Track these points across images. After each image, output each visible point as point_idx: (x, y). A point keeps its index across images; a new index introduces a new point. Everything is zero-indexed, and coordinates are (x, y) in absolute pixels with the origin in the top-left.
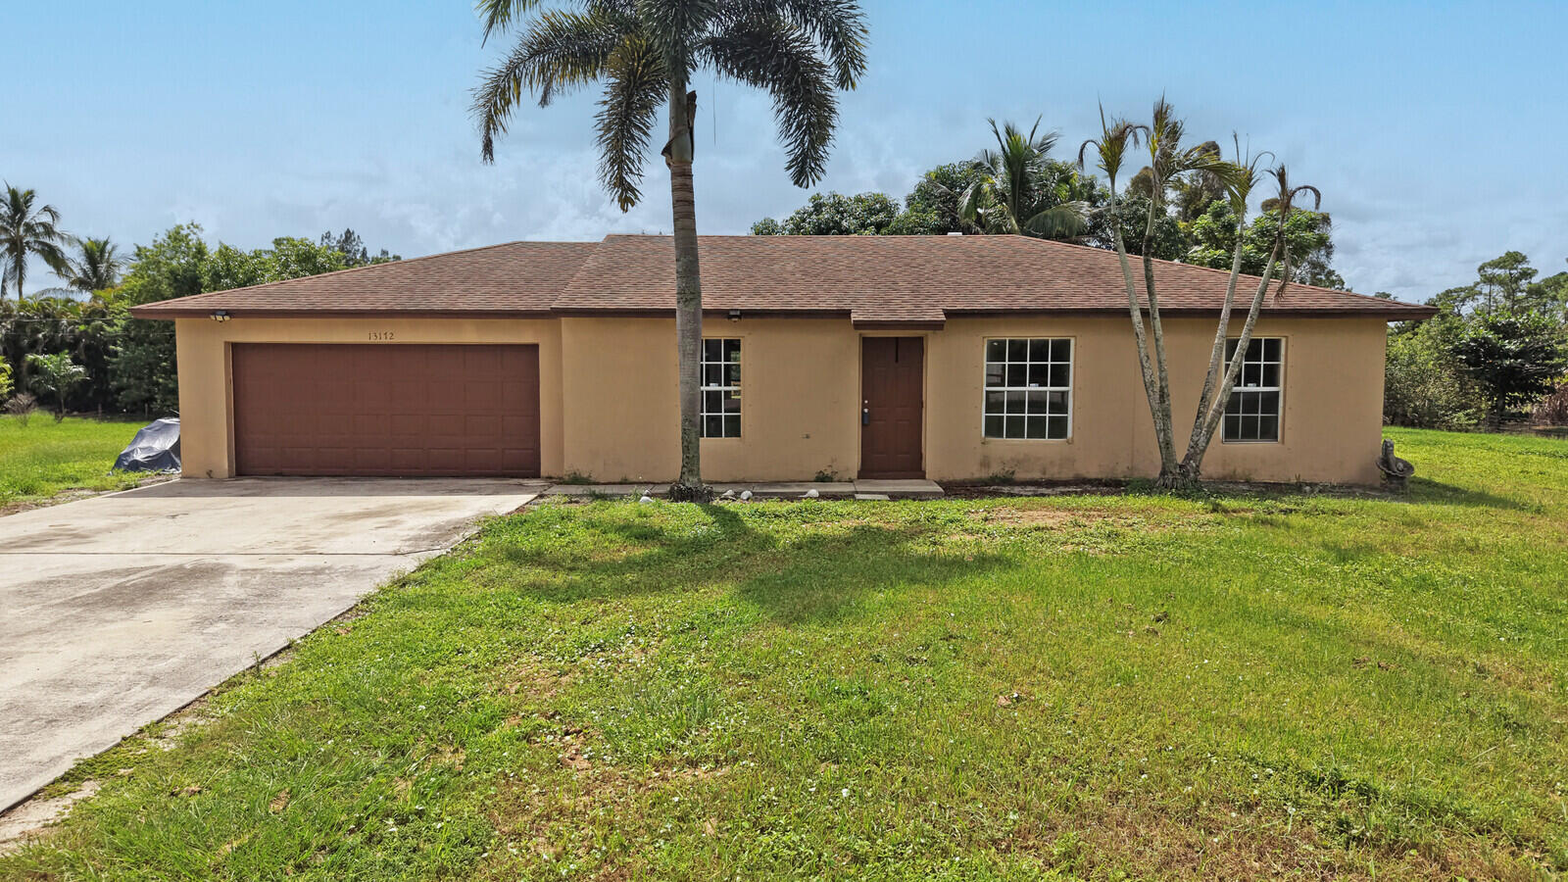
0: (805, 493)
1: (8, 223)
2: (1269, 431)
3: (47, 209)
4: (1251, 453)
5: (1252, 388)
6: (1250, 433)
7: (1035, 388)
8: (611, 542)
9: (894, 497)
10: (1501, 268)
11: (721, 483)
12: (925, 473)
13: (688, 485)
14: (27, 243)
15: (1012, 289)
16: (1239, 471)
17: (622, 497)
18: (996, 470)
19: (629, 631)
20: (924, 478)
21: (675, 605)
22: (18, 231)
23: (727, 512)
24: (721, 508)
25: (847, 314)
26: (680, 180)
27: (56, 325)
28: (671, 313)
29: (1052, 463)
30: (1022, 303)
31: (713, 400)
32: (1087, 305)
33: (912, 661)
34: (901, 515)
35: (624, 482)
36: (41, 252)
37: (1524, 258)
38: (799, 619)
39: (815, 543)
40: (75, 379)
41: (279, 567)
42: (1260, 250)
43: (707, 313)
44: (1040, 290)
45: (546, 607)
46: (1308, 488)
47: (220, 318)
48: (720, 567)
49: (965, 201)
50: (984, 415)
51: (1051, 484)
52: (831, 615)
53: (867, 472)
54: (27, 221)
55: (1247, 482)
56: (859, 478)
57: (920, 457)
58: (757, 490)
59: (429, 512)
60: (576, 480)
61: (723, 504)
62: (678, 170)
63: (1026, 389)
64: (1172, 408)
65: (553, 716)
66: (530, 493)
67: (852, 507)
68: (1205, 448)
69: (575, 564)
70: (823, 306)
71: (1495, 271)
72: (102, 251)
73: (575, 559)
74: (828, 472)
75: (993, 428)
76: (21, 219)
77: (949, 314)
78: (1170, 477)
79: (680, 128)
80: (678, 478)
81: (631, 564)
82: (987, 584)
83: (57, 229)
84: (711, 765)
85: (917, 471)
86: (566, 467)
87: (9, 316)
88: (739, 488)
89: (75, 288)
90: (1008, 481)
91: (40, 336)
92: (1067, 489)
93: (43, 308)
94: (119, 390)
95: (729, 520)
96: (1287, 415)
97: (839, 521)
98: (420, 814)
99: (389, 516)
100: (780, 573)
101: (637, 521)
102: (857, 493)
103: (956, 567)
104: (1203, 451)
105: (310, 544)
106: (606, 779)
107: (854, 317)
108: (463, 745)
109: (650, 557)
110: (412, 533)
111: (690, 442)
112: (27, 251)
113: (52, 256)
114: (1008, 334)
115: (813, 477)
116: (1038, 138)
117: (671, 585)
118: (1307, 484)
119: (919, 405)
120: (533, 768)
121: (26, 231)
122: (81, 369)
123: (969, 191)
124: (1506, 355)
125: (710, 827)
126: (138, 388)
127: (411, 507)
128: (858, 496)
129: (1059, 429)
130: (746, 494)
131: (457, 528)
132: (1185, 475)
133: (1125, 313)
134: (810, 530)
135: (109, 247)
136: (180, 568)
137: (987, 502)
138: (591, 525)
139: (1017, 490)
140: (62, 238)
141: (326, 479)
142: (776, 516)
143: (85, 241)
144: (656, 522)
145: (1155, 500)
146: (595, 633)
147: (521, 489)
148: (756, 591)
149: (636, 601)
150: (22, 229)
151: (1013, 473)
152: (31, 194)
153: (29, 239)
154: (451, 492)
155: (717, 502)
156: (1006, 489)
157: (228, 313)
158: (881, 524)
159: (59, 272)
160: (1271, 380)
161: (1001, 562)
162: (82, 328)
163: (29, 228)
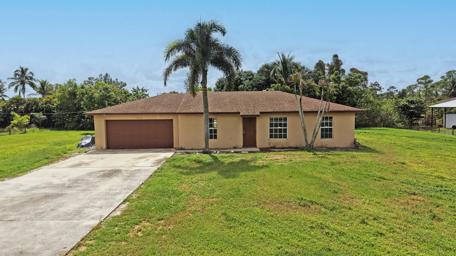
0: (231, 151)
1: (21, 77)
2: (331, 136)
3: (31, 73)
4: (327, 141)
5: (326, 127)
6: (326, 137)
7: (280, 128)
8: (193, 163)
9: (250, 152)
10: (423, 80)
11: (213, 149)
12: (256, 146)
13: (206, 150)
14: (26, 82)
15: (275, 106)
16: (324, 145)
17: (193, 153)
18: (272, 145)
19: (200, 180)
20: (256, 147)
21: (206, 175)
22: (23, 79)
23: (215, 157)
24: (213, 156)
25: (239, 113)
26: (204, 89)
27: (37, 105)
28: (202, 113)
29: (284, 144)
30: (277, 110)
31: (211, 131)
32: (290, 110)
33: (246, 184)
34: (250, 156)
35: (192, 149)
36: (29, 84)
37: (429, 77)
38: (228, 178)
39: (232, 163)
40: (43, 119)
41: (131, 169)
42: (346, 84)
43: (210, 113)
44: (281, 107)
45: (184, 176)
46: (338, 149)
47: (104, 115)
48: (214, 168)
49: (272, 73)
50: (269, 133)
51: (283, 148)
52: (234, 177)
53: (245, 146)
54: (25, 76)
55: (326, 147)
56: (243, 147)
57: (256, 143)
58: (221, 151)
59: (154, 157)
60: (182, 149)
61: (214, 154)
62: (203, 86)
63: (278, 128)
64: (307, 133)
65: (191, 193)
66: (173, 152)
67: (240, 155)
68: (314, 141)
69: (187, 168)
70: (234, 111)
71: (421, 81)
72: (45, 83)
73: (187, 167)
74: (236, 146)
75: (271, 136)
76: (24, 75)
77: (261, 113)
78: (307, 147)
79: (204, 78)
80: (204, 148)
81: (197, 168)
82: (263, 170)
83: (34, 78)
84: (215, 198)
85: (255, 146)
86: (179, 146)
87: (25, 103)
88: (217, 150)
89: (38, 93)
90: (274, 148)
91: (33, 108)
92: (287, 150)
93: (34, 100)
94: (55, 122)
95: (215, 158)
96: (334, 132)
97: (238, 158)
98: (176, 205)
99: (146, 158)
100: (225, 169)
101: (197, 159)
102: (242, 151)
103: (258, 167)
104: (314, 142)
105: (134, 165)
106: (200, 200)
107: (241, 114)
108: (179, 197)
109: (201, 166)
110: (153, 162)
111: (207, 142)
112: (26, 84)
113: (32, 85)
114: (274, 116)
115: (233, 147)
116: (290, 57)
117: (206, 172)
118: (338, 148)
119: (255, 132)
120: (190, 199)
121: (25, 79)
122: (45, 116)
123: (273, 71)
124: (411, 108)
125: (216, 205)
126: (60, 121)
127: (149, 156)
128: (242, 152)
129: (285, 137)
130: (218, 152)
131: (161, 161)
132: (310, 147)
133: (298, 112)
134: (231, 160)
135: (47, 82)
136: (112, 170)
137: (268, 153)
138: (188, 160)
139: (276, 150)
140: (35, 80)
141: (127, 149)
142: (225, 157)
143: (41, 81)
144: (201, 159)
145: (303, 152)
146: (194, 180)
147: (170, 151)
148: (221, 173)
149: (200, 175)
150: (24, 78)
151: (275, 146)
152: (27, 69)
153: (26, 81)
154: (156, 152)
155: (212, 154)
156: (273, 150)
157: (106, 114)
158: (245, 159)
159: (34, 89)
160: (331, 125)
161: (267, 166)
162: (45, 105)
163: (26, 78)
